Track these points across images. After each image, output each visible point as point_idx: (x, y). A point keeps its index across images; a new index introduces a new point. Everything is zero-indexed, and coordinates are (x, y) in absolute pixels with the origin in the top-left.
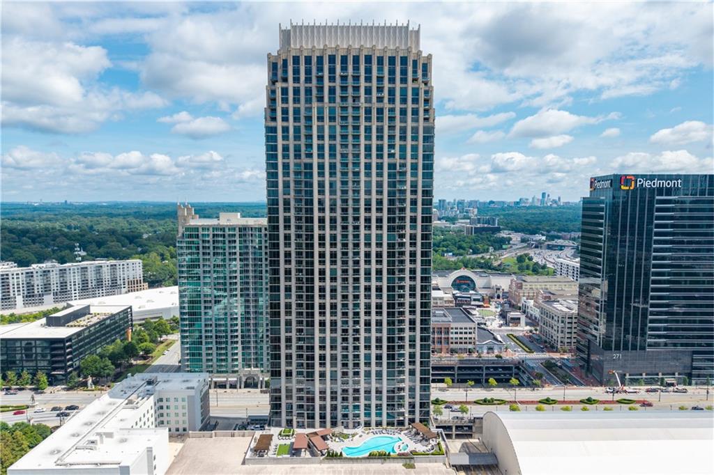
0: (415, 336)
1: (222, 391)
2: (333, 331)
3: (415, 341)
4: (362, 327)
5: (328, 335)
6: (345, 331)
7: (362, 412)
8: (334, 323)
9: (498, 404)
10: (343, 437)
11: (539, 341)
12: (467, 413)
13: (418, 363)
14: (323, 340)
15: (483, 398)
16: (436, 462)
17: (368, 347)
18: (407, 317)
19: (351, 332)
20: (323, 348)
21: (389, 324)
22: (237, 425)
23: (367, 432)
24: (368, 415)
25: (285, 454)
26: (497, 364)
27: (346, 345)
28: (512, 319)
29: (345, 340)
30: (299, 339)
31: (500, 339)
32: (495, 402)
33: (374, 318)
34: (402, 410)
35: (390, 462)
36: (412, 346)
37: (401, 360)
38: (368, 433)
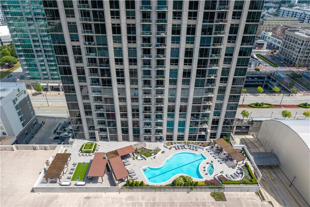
0: (233, 48)
1: (56, 93)
2: (132, 39)
3: (231, 55)
4: (168, 35)
5: (125, 45)
6: (147, 40)
7: (165, 128)
8: (131, 29)
9: (267, 108)
10: (145, 155)
11: (279, 59)
12: (247, 117)
13: (230, 81)
14: (118, 52)
15: (255, 103)
16: (248, 191)
17: (175, 62)
18: (230, 21)
19: (154, 41)
20: (119, 61)
21: (204, 31)
22: (60, 124)
23: (169, 147)
24: (171, 130)
25: (80, 180)
26: (255, 74)
27: (148, 58)
28: (259, 44)
29: (147, 52)
30: (90, 50)
31: (256, 57)
32: (264, 106)
33: (185, 22)
34: (205, 126)
35: (197, 191)
36: (228, 61)
37: (212, 77)
38: (170, 149)
